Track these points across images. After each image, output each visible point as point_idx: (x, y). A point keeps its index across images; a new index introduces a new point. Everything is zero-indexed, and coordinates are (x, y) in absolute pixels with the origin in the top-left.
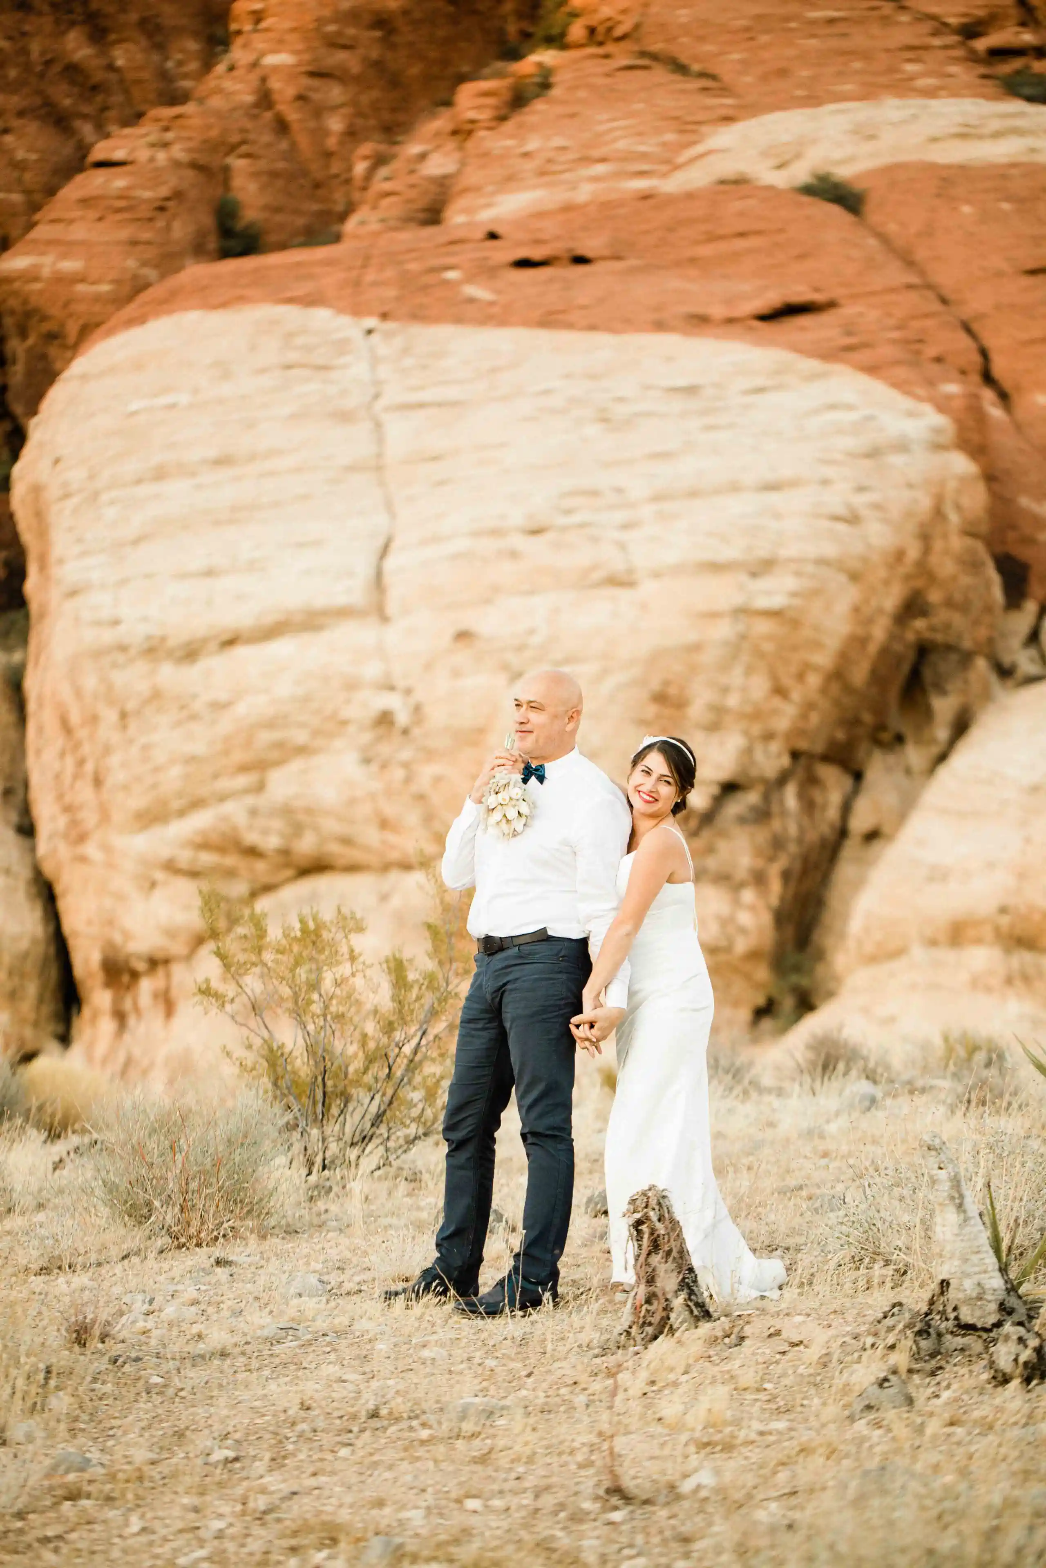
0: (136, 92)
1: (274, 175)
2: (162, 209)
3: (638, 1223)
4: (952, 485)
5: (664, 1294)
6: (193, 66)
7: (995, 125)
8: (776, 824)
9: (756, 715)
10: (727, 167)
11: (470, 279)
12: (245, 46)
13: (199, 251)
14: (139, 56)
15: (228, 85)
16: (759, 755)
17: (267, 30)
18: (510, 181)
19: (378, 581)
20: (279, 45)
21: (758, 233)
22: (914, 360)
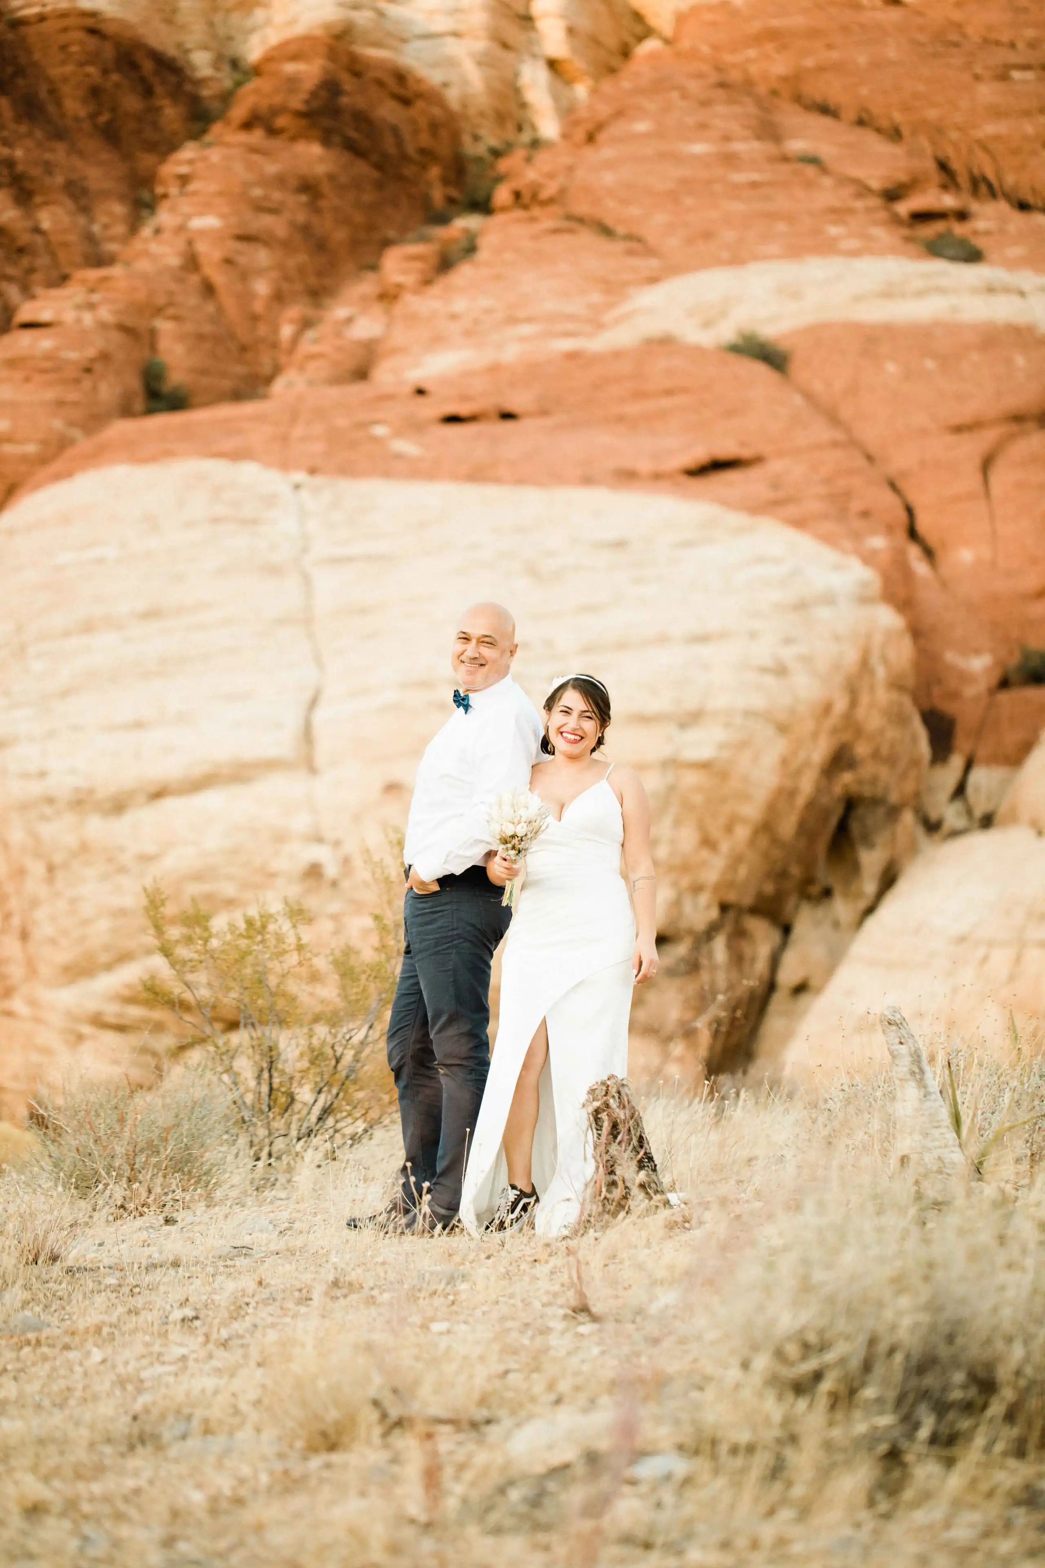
0: (62, 256)
1: (201, 337)
2: (88, 370)
3: (597, 1111)
4: (878, 639)
5: (624, 1182)
6: (120, 229)
7: (918, 284)
8: (705, 976)
9: (686, 867)
10: (652, 327)
11: (398, 433)
12: (173, 210)
13: (126, 411)
14: (66, 220)
15: (154, 248)
16: (688, 907)
17: (195, 193)
18: (437, 341)
19: (307, 735)
20: (206, 208)
21: (684, 390)
22: (842, 514)
